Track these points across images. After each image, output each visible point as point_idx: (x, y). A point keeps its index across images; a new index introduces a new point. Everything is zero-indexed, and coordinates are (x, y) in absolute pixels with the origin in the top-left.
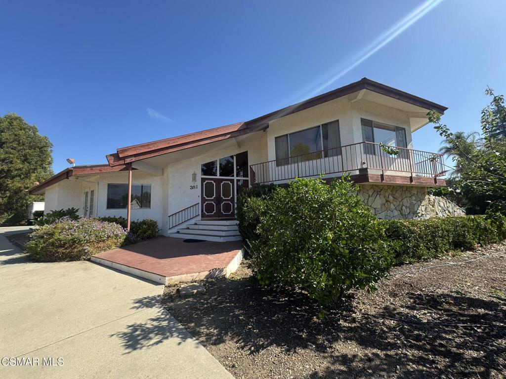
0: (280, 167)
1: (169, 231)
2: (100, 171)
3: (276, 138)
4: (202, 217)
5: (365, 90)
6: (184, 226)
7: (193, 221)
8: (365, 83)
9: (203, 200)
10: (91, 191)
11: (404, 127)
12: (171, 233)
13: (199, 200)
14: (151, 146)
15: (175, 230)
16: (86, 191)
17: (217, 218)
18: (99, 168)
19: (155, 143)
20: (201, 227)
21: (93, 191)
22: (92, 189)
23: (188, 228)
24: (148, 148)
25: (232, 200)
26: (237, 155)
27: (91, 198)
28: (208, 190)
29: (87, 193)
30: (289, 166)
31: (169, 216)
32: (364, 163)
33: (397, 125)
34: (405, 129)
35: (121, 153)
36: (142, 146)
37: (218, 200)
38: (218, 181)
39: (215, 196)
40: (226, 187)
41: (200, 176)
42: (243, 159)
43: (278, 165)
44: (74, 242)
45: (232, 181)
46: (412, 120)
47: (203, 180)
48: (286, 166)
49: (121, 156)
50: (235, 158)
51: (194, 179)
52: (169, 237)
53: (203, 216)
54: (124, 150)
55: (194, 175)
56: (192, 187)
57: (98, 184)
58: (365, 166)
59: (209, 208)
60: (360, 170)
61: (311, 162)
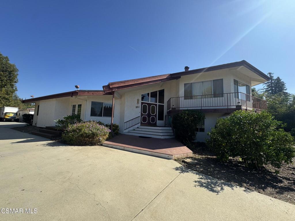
1: (124, 131)
2: (93, 94)
3: (185, 84)
4: (141, 124)
5: (243, 66)
6: (132, 129)
7: (136, 126)
8: (244, 63)
9: (142, 115)
10: (79, 105)
11: (249, 85)
12: (125, 132)
13: (140, 115)
14: (126, 83)
15: (127, 131)
16: (74, 104)
17: (148, 125)
18: (92, 92)
19: (128, 81)
20: (141, 130)
21: (81, 105)
23: (134, 130)
24: (124, 84)
25: (156, 116)
26: (159, 91)
27: (78, 109)
28: (144, 109)
29: (74, 106)
30: (192, 100)
31: (125, 123)
32: (239, 103)
33: (246, 84)
34: (249, 86)
35: (111, 85)
36: (121, 82)
37: (149, 115)
38: (149, 105)
39: (147, 113)
40: (153, 108)
41: (140, 101)
42: (162, 93)
43: (185, 99)
44: (94, 135)
45: (157, 104)
46: (252, 82)
47: (142, 103)
48: (190, 100)
49: (111, 87)
50: (158, 92)
51: (138, 103)
52: (125, 135)
54: (113, 84)
55: (138, 100)
56: (137, 107)
57: (86, 101)
59: (144, 119)
60: (237, 106)
61: (205, 99)
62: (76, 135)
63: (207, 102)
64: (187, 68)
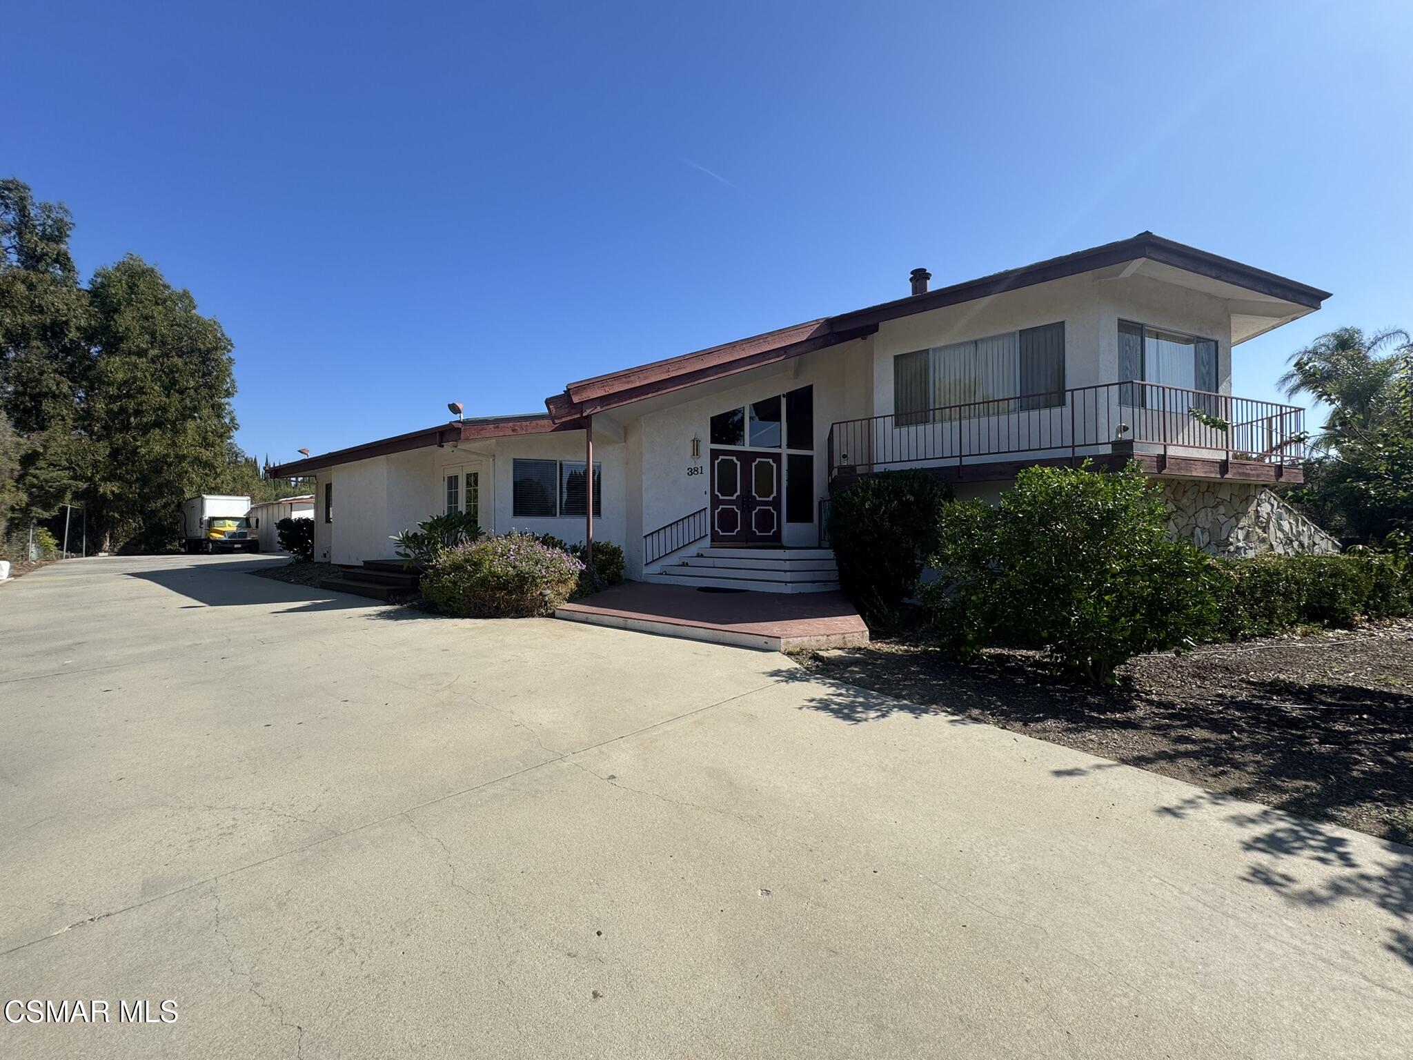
0: (904, 430)
1: (646, 570)
2: (514, 430)
3: (896, 357)
4: (713, 540)
5: (1144, 259)
6: (675, 559)
7: (693, 550)
8: (1147, 245)
9: (715, 502)
10: (468, 476)
11: (1216, 337)
12: (650, 572)
13: (706, 501)
14: (632, 378)
15: (655, 568)
16: (452, 473)
17: (744, 544)
18: (511, 424)
19: (641, 370)
20: (709, 562)
21: (476, 475)
22: (472, 470)
23: (685, 565)
24: (628, 382)
25: (776, 503)
26: (789, 396)
27: (468, 491)
28: (723, 478)
29: (453, 482)
30: (929, 427)
31: (645, 537)
32: (1126, 429)
33: (1198, 334)
34: (1217, 342)
35: (576, 393)
36: (616, 377)
37: (747, 502)
38: (747, 457)
39: (738, 493)
40: (764, 470)
41: (707, 446)
42: (801, 402)
43: (898, 424)
44: (523, 581)
45: (777, 458)
46: (1236, 320)
47: (714, 454)
48: (921, 428)
49: (576, 400)
50: (784, 402)
51: (696, 452)
52: (646, 583)
53: (715, 538)
54: (582, 387)
55: (696, 442)
56: (692, 472)
57: (494, 460)
58: (1127, 436)
59: (726, 520)
60: (1116, 444)
61: (984, 420)
62: (463, 582)
63: (994, 434)
64: (920, 276)
